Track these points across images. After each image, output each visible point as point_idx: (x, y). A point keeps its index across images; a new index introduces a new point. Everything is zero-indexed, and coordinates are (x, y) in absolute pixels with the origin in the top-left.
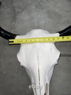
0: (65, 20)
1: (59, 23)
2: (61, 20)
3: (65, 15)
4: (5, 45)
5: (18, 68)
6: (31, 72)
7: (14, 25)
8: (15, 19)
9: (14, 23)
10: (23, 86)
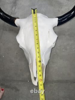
0: (66, 9)
1: (59, 11)
2: (61, 8)
3: (66, 4)
4: (5, 30)
5: (17, 54)
6: (29, 53)
7: (15, 11)
8: (16, 4)
9: (14, 8)
10: (21, 70)
